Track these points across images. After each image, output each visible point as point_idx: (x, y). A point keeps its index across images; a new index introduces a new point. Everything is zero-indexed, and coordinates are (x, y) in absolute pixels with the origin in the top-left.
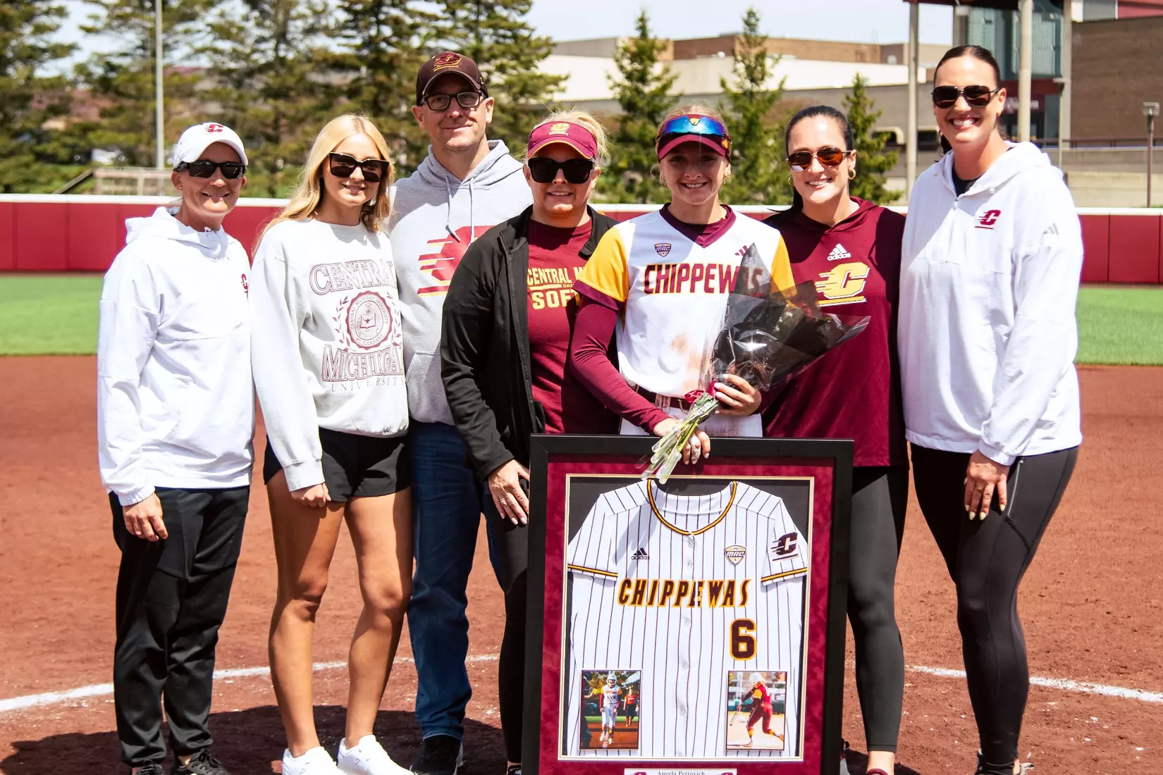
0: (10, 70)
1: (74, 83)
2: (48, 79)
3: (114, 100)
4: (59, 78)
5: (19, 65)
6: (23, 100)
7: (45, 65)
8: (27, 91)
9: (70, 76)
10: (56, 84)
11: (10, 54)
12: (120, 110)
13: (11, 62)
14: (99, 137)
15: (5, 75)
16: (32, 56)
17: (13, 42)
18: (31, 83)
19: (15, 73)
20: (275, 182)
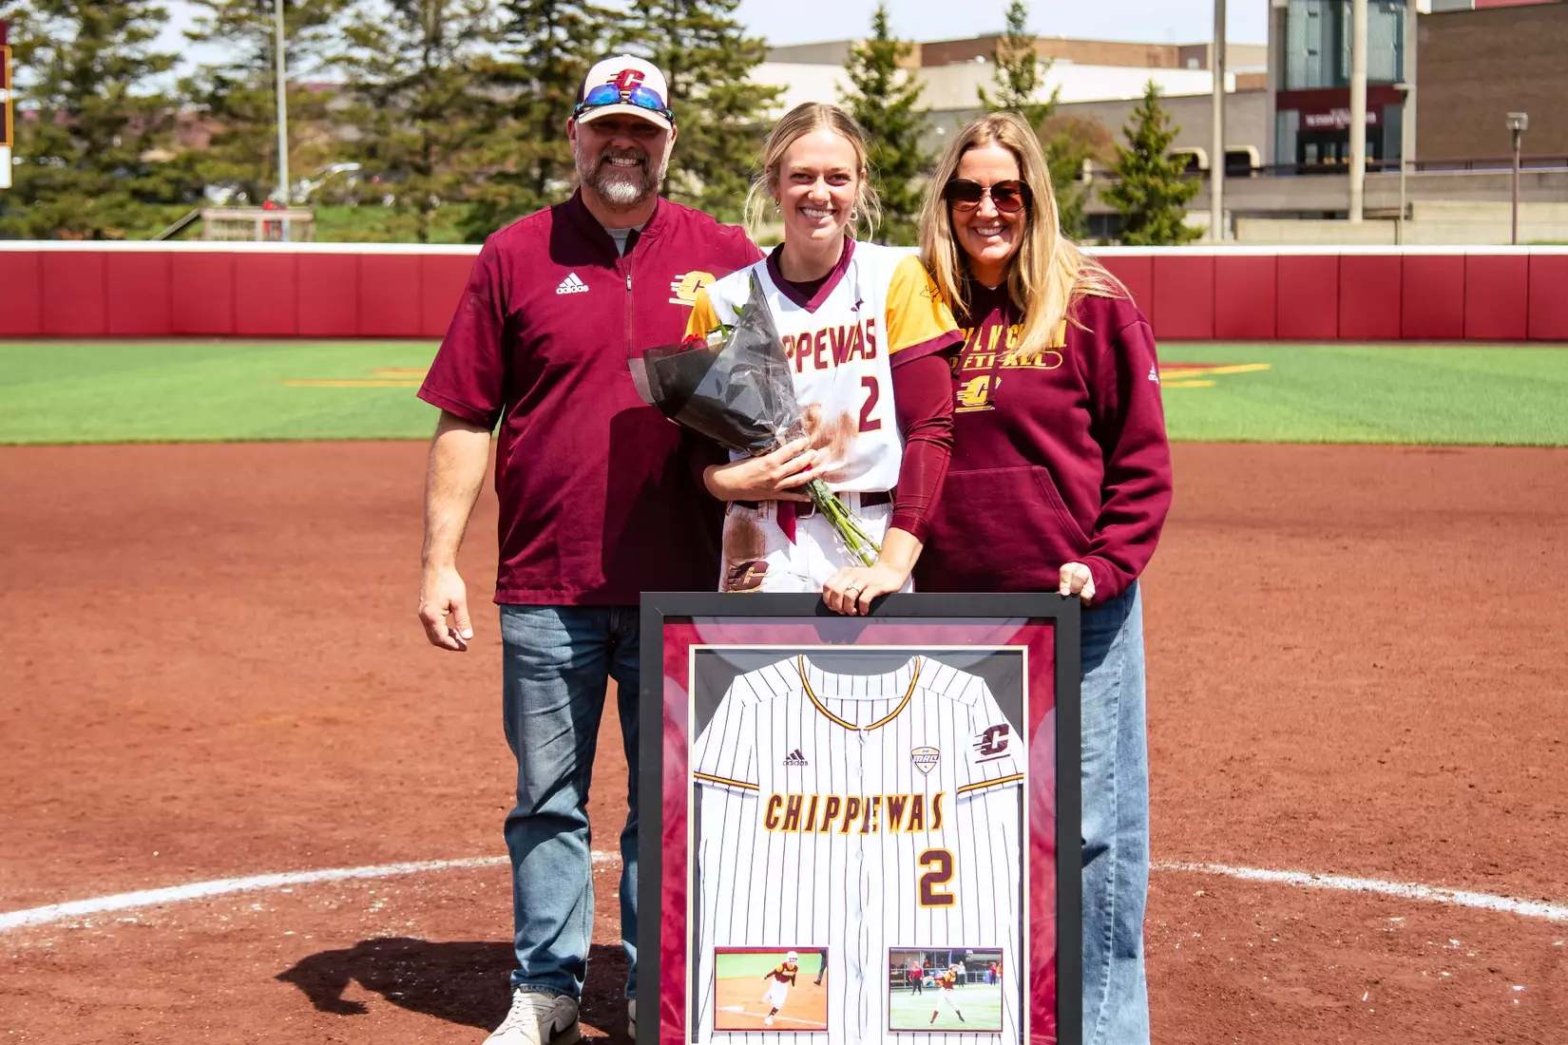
0: (100, 88)
1: (177, 103)
2: (145, 99)
3: (227, 123)
4: (159, 96)
5: (110, 81)
6: (115, 124)
7: (143, 81)
8: (118, 113)
9: (173, 94)
10: (154, 104)
11: (98, 68)
12: (234, 136)
13: (100, 78)
14: (209, 170)
15: (91, 93)
16: (126, 70)
17: (103, 53)
18: (124, 103)
19: (104, 90)
20: (426, 224)
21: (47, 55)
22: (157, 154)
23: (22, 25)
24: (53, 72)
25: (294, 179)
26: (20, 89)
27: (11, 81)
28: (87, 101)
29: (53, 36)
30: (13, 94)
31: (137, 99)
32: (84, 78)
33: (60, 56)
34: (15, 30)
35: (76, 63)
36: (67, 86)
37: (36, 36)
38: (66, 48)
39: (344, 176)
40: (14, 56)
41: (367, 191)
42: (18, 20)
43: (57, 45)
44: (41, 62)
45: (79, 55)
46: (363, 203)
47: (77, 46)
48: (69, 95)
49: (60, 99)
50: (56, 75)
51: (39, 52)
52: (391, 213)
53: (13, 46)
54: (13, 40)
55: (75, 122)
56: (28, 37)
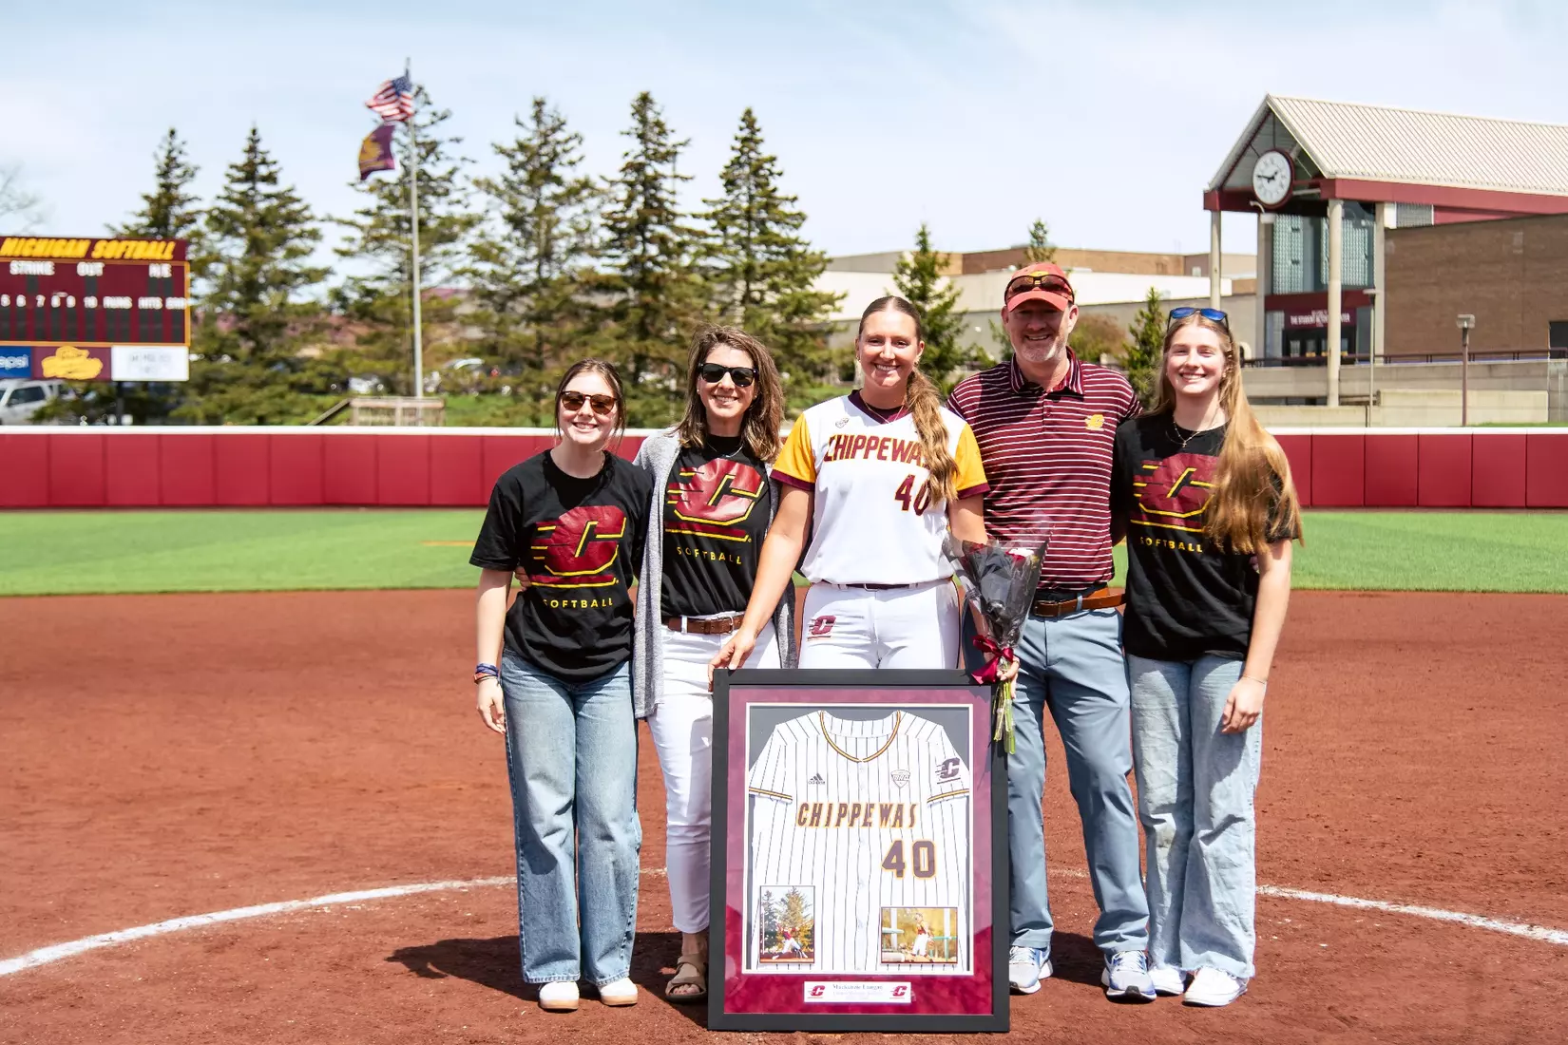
0: (263, 297)
1: (328, 309)
2: (302, 306)
3: (371, 327)
5: (271, 290)
6: (277, 327)
7: (299, 290)
8: (280, 318)
9: (325, 301)
10: (311, 310)
11: (262, 280)
12: (378, 336)
13: (263, 288)
14: (356, 365)
15: (257, 301)
16: (285, 280)
17: (265, 267)
18: (284, 309)
19: (268, 299)
20: (539, 411)
21: (220, 269)
22: (312, 352)
23: (198, 243)
24: (224, 283)
25: (427, 373)
26: (196, 297)
27: (189, 291)
28: (254, 308)
29: (224, 253)
30: (191, 302)
31: (294, 306)
32: (251, 288)
33: (231, 270)
34: (192, 248)
35: (243, 276)
36: (235, 295)
37: (210, 254)
38: (236, 263)
39: (466, 370)
40: (191, 271)
41: (489, 383)
42: (194, 240)
43: (229, 261)
44: (214, 275)
45: (247, 269)
46: (484, 392)
47: (244, 261)
48: (237, 303)
49: (230, 306)
50: (227, 285)
51: (213, 266)
52: (510, 401)
53: (190, 261)
54: (190, 256)
55: (244, 325)
56: (203, 254)
